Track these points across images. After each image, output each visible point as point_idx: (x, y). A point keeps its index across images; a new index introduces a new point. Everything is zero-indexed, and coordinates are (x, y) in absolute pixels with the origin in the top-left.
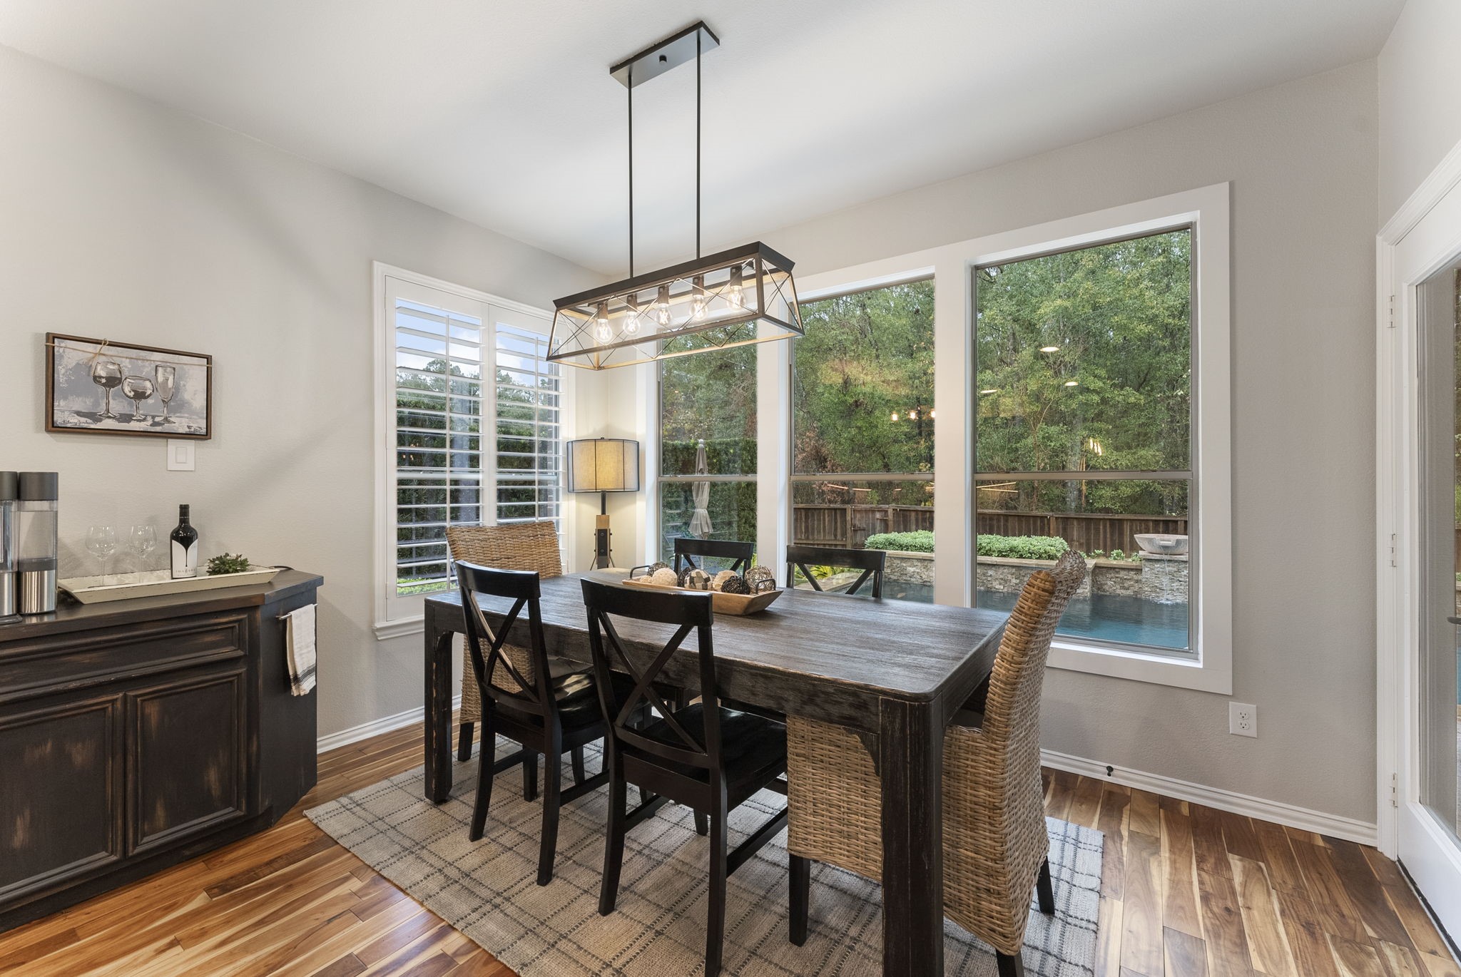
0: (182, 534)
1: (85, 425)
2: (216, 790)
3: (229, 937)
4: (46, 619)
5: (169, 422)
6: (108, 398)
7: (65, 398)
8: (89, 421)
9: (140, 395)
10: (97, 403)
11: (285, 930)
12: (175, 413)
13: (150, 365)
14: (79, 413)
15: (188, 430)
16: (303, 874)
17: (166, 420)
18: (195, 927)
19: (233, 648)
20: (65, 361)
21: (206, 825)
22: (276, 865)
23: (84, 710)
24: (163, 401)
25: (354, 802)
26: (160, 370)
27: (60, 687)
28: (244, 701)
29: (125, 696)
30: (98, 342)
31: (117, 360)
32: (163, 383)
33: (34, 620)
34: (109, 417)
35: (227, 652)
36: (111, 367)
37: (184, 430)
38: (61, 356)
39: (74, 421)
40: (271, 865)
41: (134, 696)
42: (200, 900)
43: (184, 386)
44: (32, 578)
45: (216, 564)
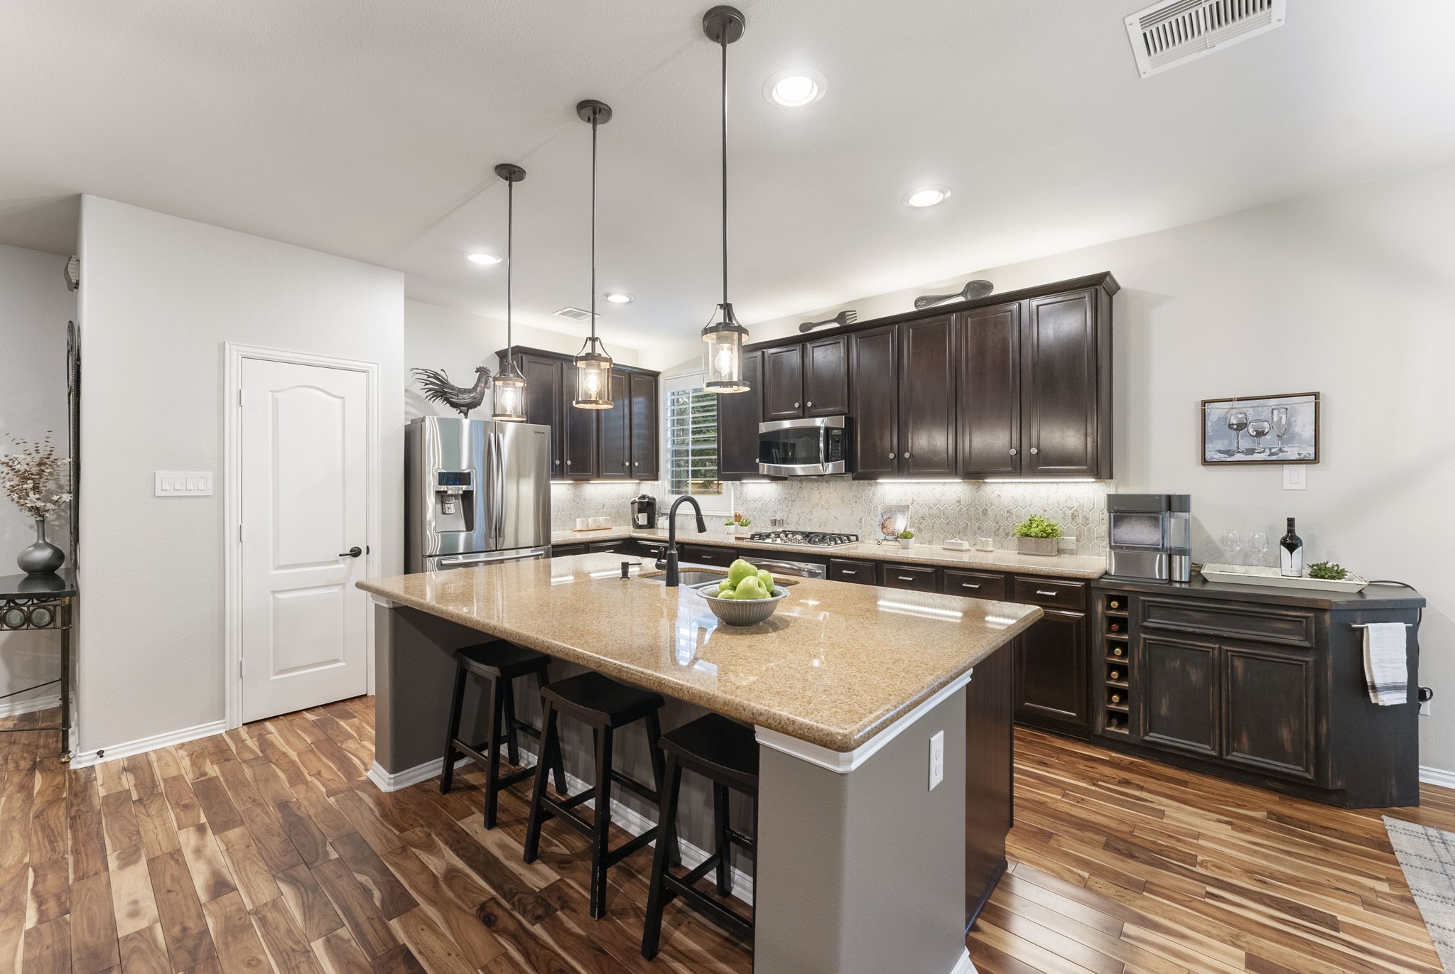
0: (1288, 541)
1: (1224, 459)
2: (1288, 746)
3: (1262, 844)
4: (1184, 586)
5: (1283, 452)
6: (1238, 439)
7: (1212, 442)
8: (1226, 456)
9: (1260, 434)
10: (1230, 443)
11: (1299, 868)
12: (1287, 444)
13: (1267, 409)
14: (1220, 452)
15: (1298, 457)
16: (1344, 850)
17: (1281, 450)
18: (1247, 825)
19: (1301, 638)
20: (1211, 417)
21: (1279, 769)
22: (1328, 832)
23: (1196, 648)
24: (1278, 436)
25: (1441, 839)
26: (1275, 412)
27: (1183, 628)
28: (1312, 686)
29: (1220, 648)
30: (1231, 400)
31: (1244, 410)
32: (1277, 422)
33: (1178, 585)
34: (1239, 452)
35: (1295, 640)
36: (1240, 416)
37: (1295, 457)
38: (1209, 415)
39: (1217, 457)
40: (1324, 829)
41: (1226, 650)
42: (1260, 815)
43: (1295, 421)
44: (1176, 559)
45: (1315, 570)
